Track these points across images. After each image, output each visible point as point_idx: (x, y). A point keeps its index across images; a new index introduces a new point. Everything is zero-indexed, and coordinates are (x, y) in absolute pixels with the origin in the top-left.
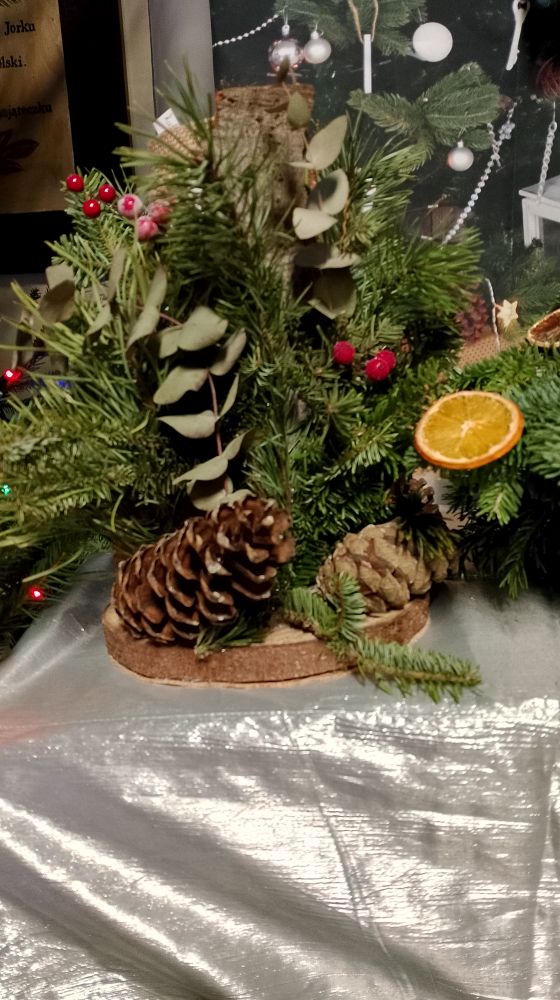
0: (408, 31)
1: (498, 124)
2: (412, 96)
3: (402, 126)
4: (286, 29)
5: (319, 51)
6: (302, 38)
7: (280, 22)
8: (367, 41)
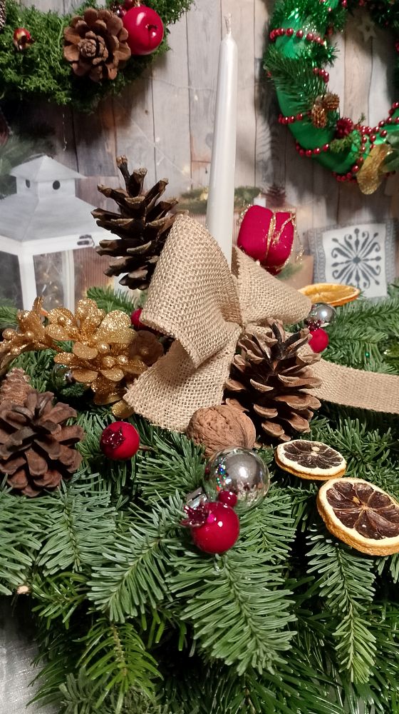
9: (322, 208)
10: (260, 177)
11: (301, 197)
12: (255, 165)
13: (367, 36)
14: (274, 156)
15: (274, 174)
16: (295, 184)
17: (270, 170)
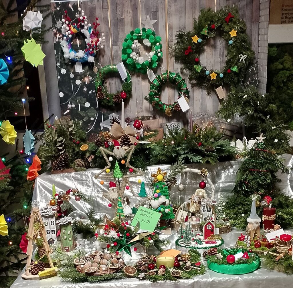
0: (84, 103)
1: (96, 115)
2: (85, 111)
3: (84, 115)
4: (69, 103)
5: (74, 106)
6: (71, 104)
7: (68, 102)
8: (79, 105)
9: (165, 119)
10: (151, 114)
11: (159, 117)
12: (150, 112)
13: (173, 86)
14: (153, 110)
15: (154, 113)
16: (158, 115)
17: (153, 113)
